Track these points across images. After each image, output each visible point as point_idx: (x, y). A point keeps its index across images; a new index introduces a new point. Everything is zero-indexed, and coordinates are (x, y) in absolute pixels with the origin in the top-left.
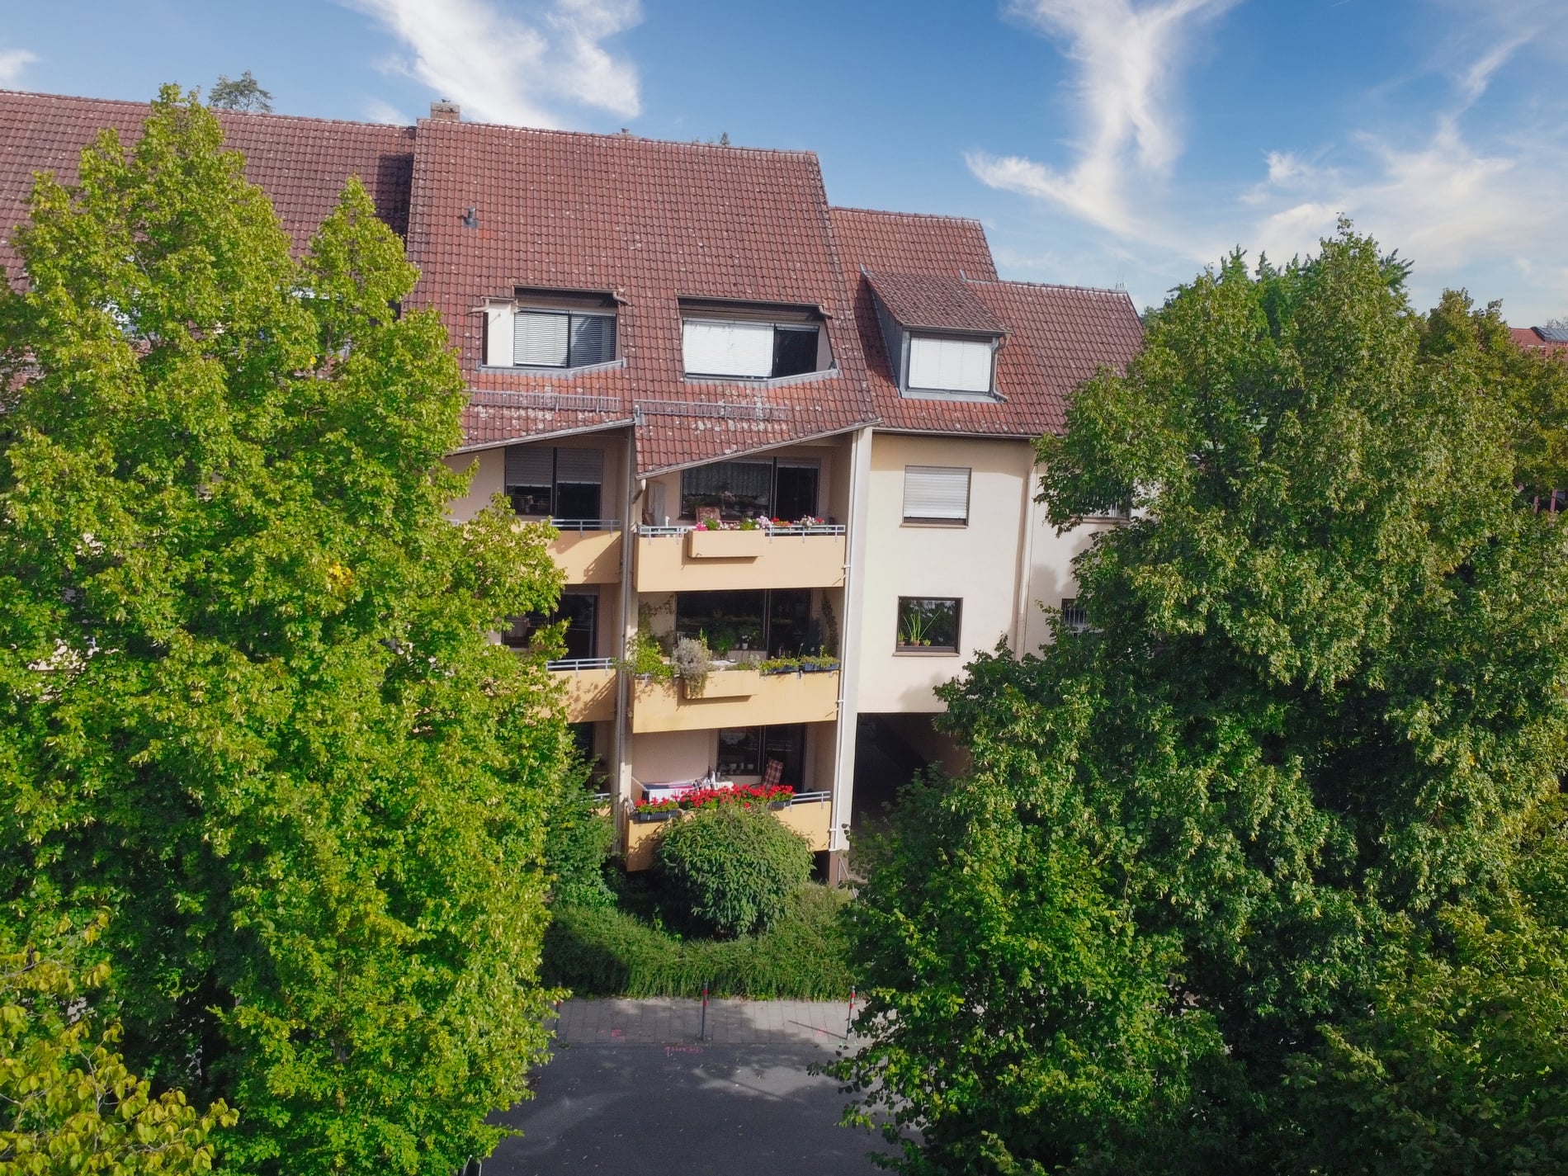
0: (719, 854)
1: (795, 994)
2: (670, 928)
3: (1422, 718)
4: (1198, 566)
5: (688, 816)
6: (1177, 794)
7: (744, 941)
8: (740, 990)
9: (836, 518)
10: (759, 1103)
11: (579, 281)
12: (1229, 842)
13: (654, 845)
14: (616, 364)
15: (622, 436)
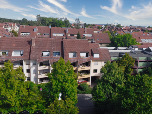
0: (83, 86)
1: (88, 94)
2: (81, 90)
3: (116, 84)
4: (107, 77)
5: (81, 83)
6: (106, 87)
7: (85, 91)
8: (85, 94)
9: (90, 65)
10: (86, 100)
11: (74, 51)
12: (108, 89)
13: (79, 85)
14: (76, 57)
15: (77, 62)
